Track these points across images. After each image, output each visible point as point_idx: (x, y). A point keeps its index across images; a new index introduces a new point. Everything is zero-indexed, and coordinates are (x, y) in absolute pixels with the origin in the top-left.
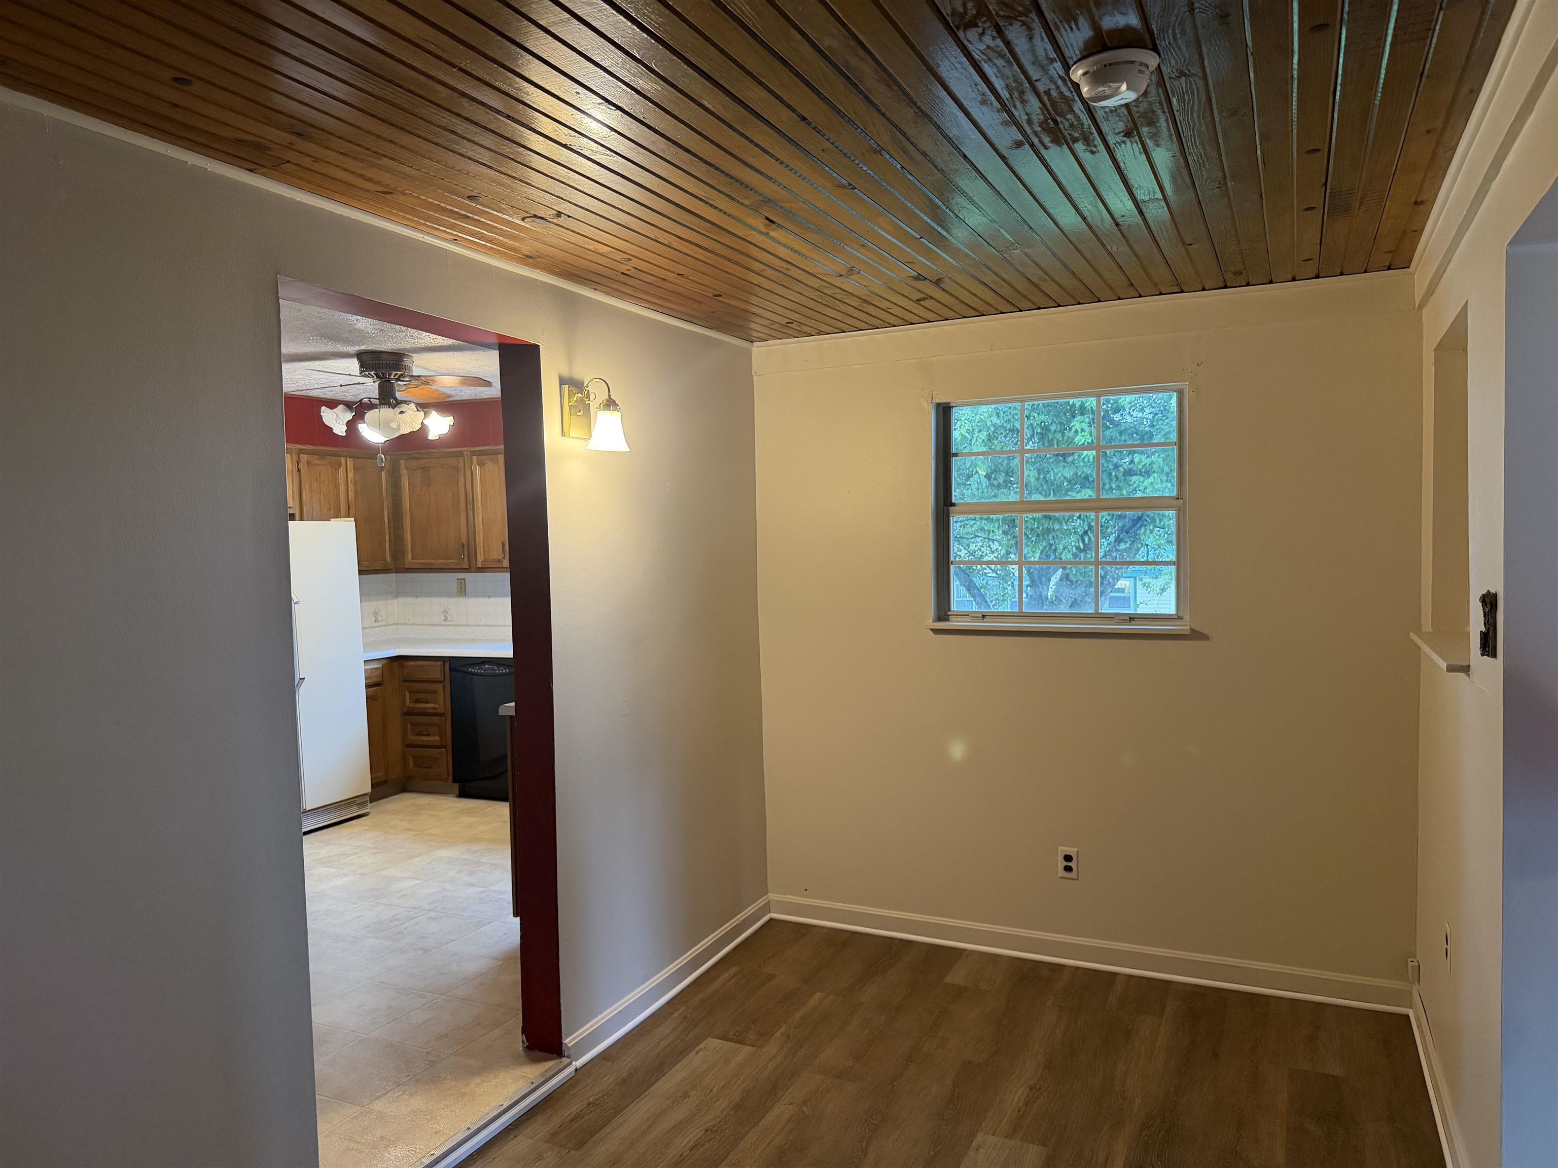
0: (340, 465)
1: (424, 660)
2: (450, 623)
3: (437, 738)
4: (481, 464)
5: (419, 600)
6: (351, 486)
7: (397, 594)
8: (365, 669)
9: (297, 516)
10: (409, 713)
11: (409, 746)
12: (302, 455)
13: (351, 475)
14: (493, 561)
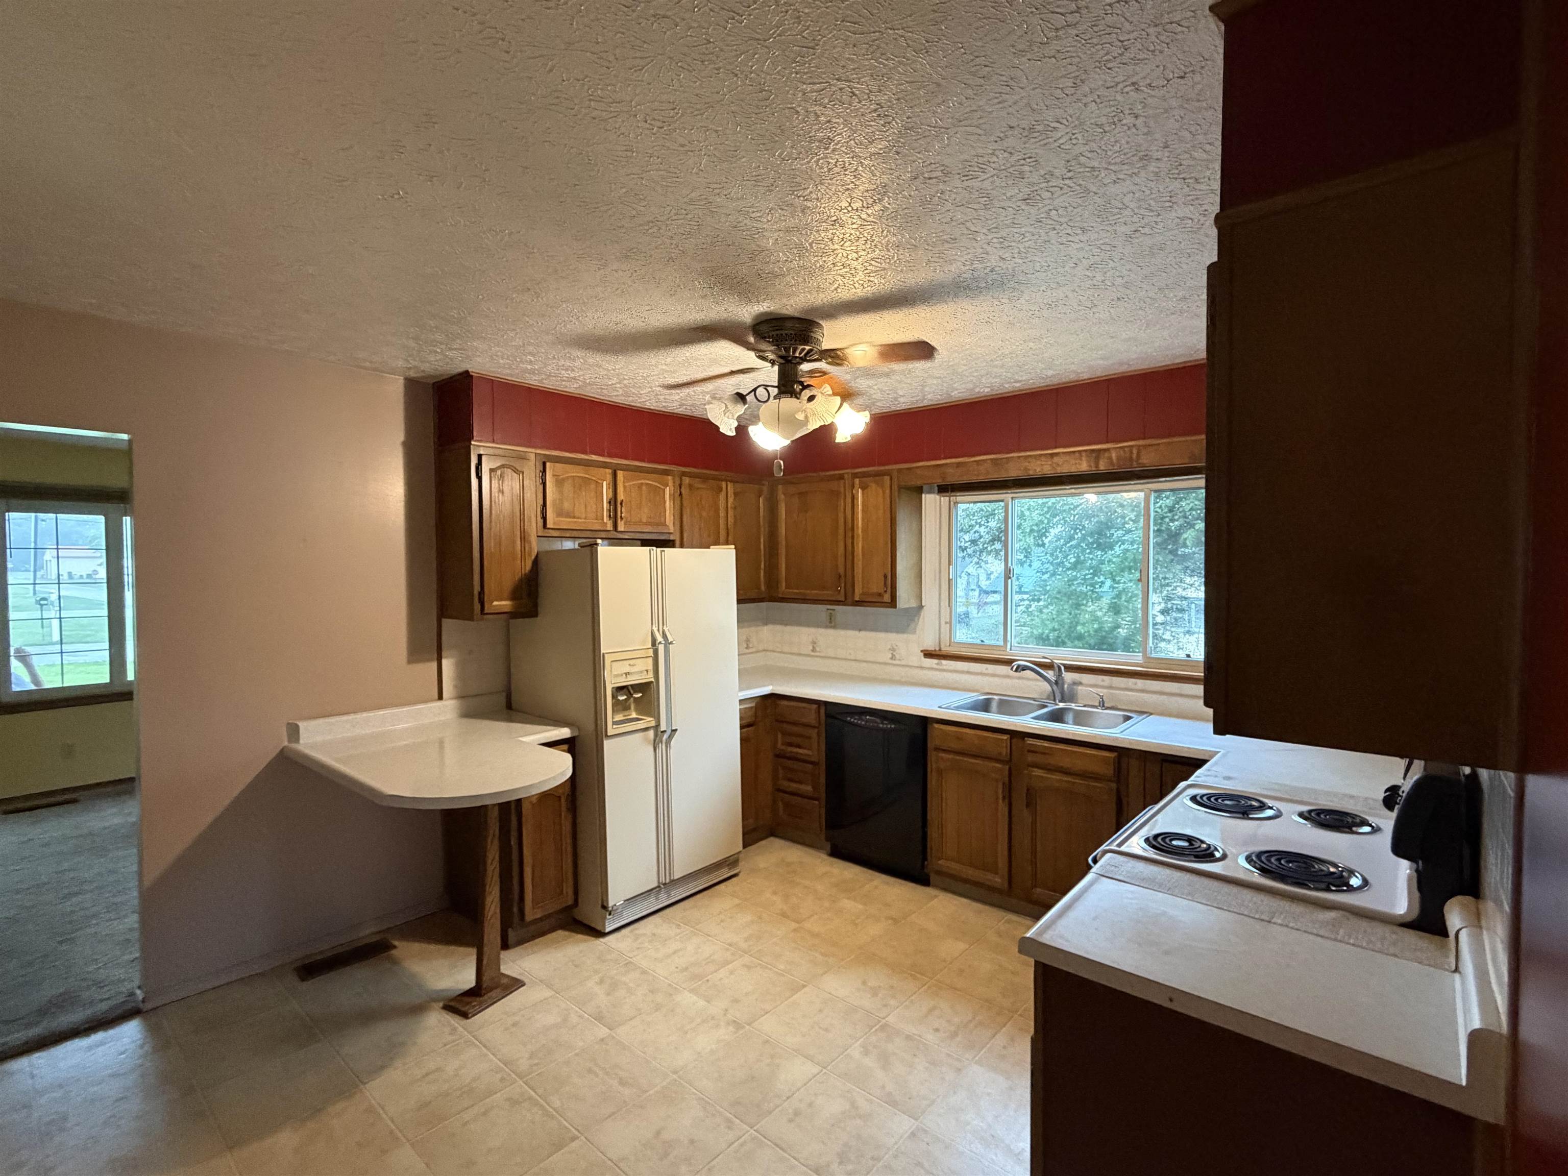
0: (721, 490)
1: (797, 701)
2: (818, 654)
3: (809, 788)
4: (864, 488)
5: (788, 628)
6: (731, 513)
7: (766, 621)
8: (740, 709)
9: (678, 543)
10: (779, 756)
11: (779, 790)
12: (684, 478)
13: (731, 500)
14: (872, 595)
